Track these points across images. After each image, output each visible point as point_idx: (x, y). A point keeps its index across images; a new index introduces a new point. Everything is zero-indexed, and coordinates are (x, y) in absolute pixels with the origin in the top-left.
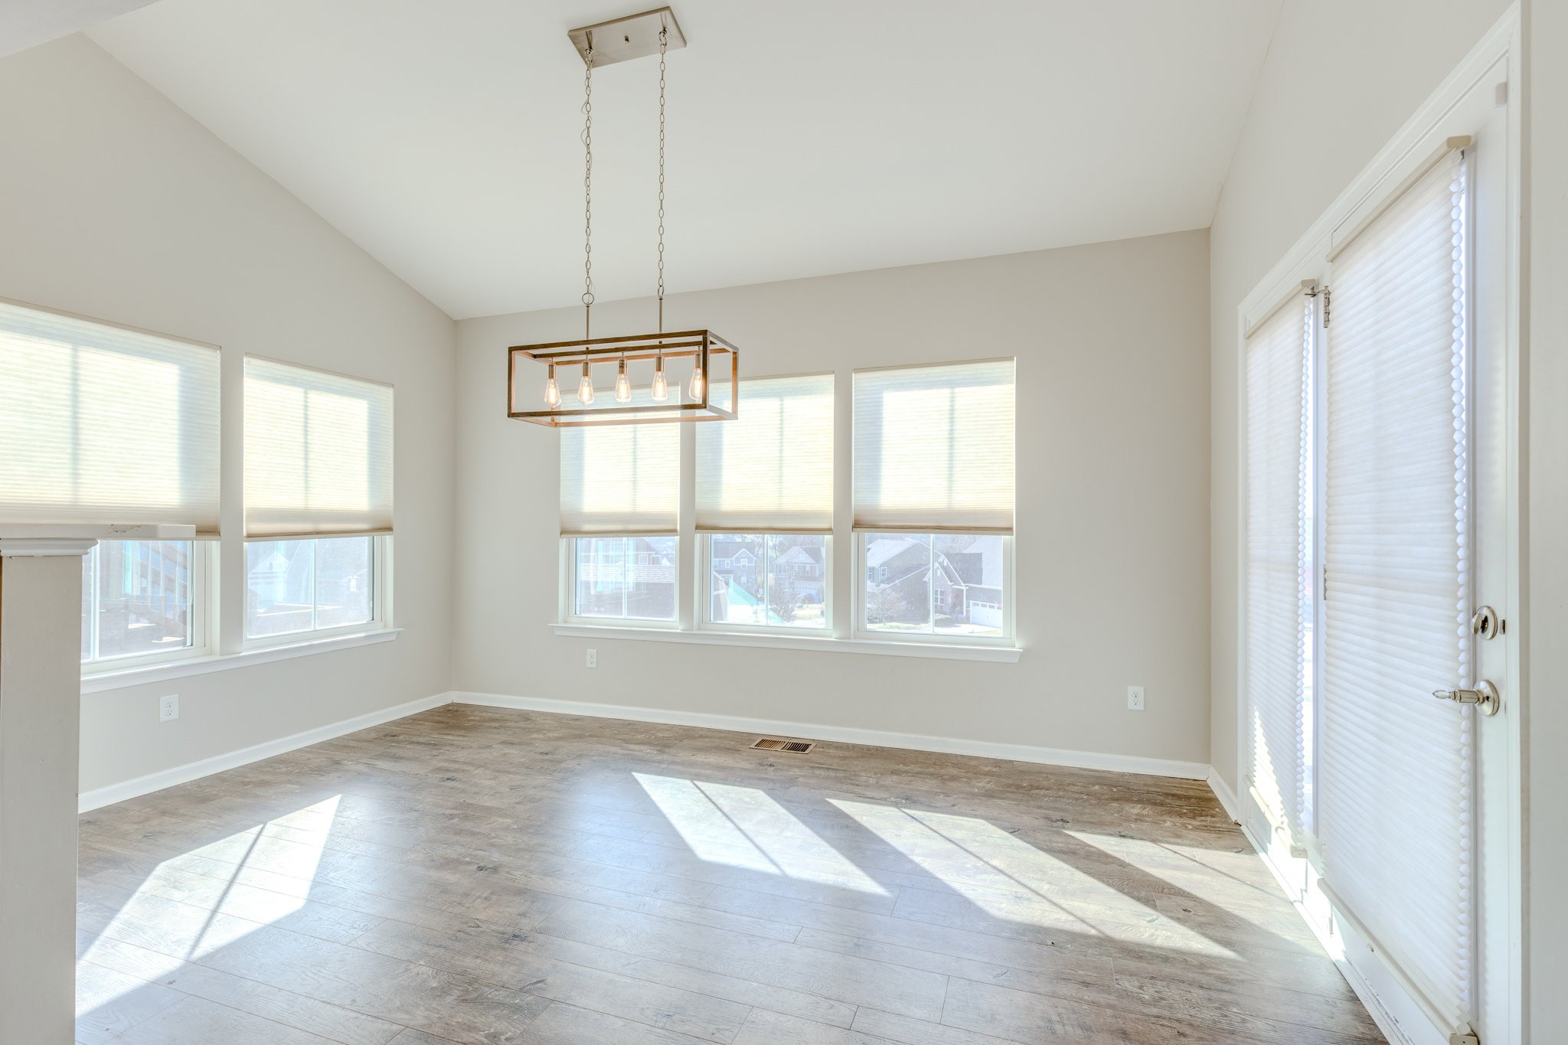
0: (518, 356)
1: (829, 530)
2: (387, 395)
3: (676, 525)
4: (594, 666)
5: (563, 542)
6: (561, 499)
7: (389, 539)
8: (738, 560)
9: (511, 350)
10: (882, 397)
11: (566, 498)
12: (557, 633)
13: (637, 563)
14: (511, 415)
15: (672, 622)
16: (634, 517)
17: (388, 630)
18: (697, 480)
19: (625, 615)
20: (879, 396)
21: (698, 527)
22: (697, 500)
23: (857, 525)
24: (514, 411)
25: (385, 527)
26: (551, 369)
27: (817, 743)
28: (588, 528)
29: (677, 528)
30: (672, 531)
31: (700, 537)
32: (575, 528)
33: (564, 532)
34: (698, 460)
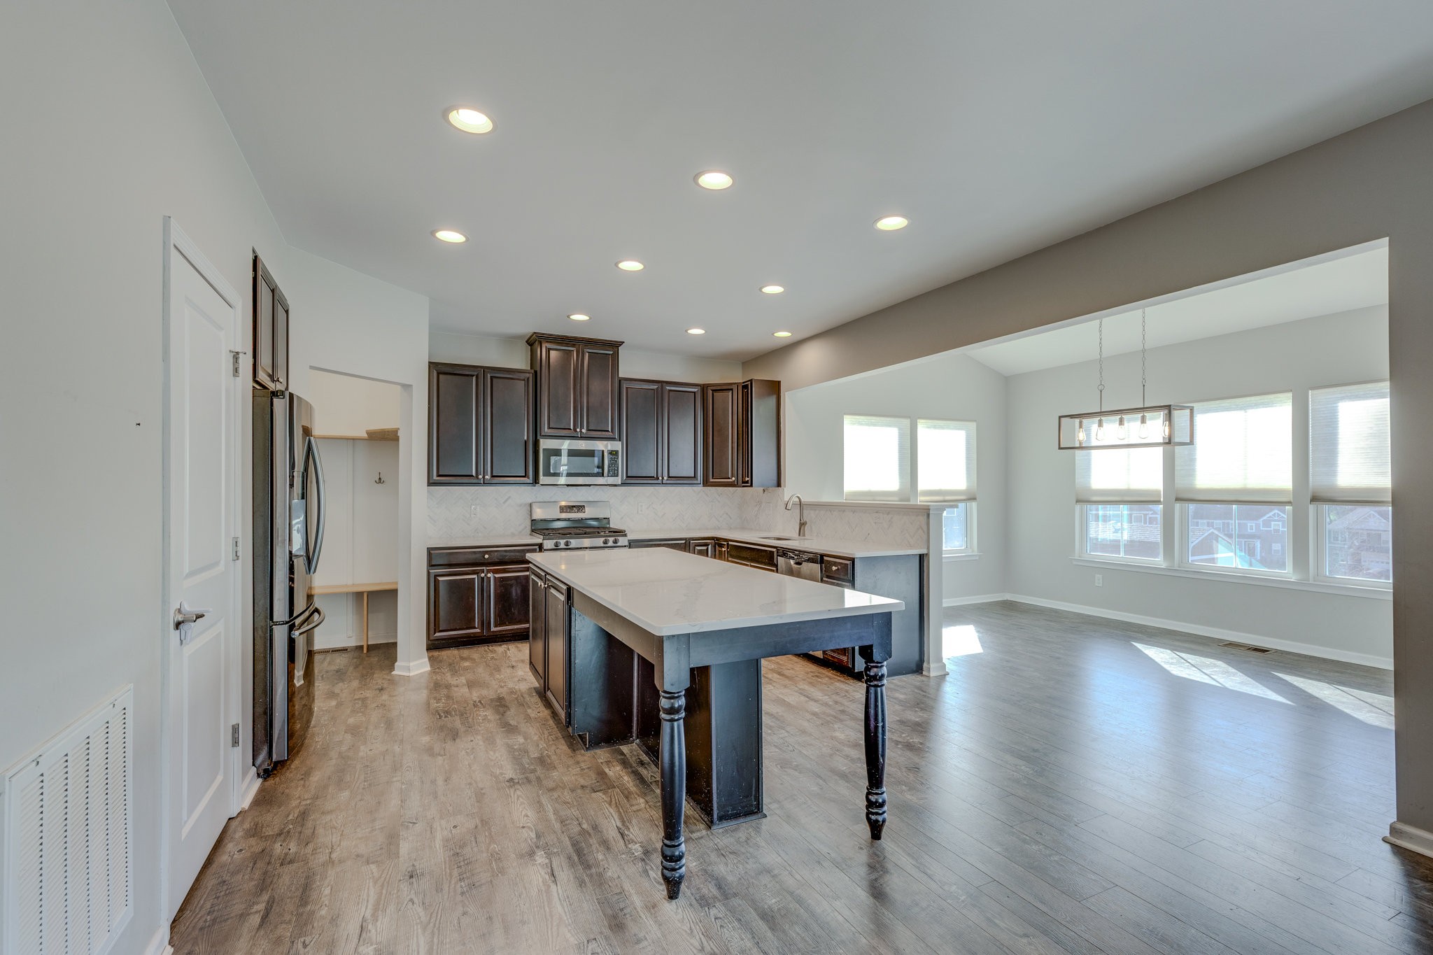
0: (1063, 419)
1: (1289, 503)
2: (973, 426)
3: (1161, 498)
4: (1101, 585)
5: (1078, 507)
6: (1076, 481)
7: (974, 505)
8: (1267, 523)
9: (1060, 417)
10: (1337, 407)
11: (1079, 480)
12: (1075, 563)
13: (1131, 523)
14: (1060, 448)
15: (1159, 561)
16: (1128, 492)
17: (974, 554)
18: (1176, 468)
19: (1122, 555)
20: (1335, 405)
21: (1177, 499)
22: (1176, 481)
23: (1315, 499)
24: (1062, 446)
25: (973, 499)
26: (1081, 422)
27: (1277, 651)
28: (1095, 498)
29: (1162, 500)
30: (1158, 502)
31: (1178, 506)
32: (1086, 499)
33: (1078, 501)
34: (1177, 455)
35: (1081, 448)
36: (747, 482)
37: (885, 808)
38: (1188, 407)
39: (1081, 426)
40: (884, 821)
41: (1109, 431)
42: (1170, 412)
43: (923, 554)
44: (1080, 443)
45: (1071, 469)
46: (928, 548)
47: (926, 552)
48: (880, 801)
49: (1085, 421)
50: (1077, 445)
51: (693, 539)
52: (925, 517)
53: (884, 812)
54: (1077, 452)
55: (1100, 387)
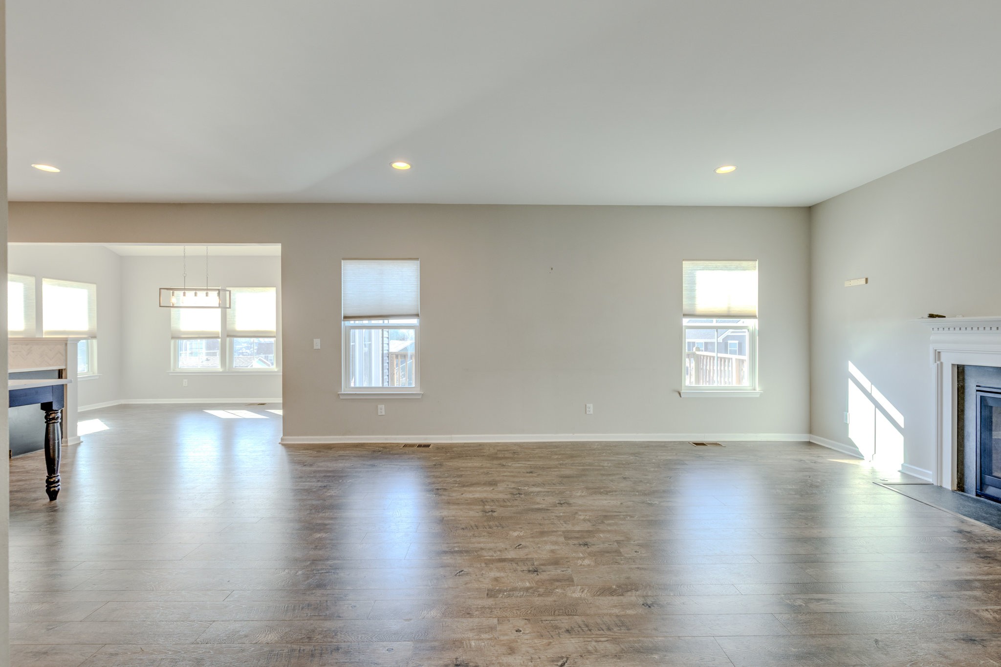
0: (162, 290)
2: (94, 286)
4: (187, 386)
5: (172, 342)
6: (171, 326)
7: (95, 341)
9: (160, 289)
12: (171, 374)
17: (95, 375)
18: (227, 320)
21: (228, 336)
22: (227, 327)
24: (161, 305)
25: (94, 337)
26: (173, 293)
27: (269, 403)
28: (183, 336)
29: (220, 336)
30: (218, 337)
31: (228, 339)
32: (177, 336)
33: (173, 338)
34: (228, 313)
35: (173, 307)
37: (59, 483)
38: (228, 291)
39: (173, 295)
40: (59, 489)
41: (189, 299)
42: (219, 292)
43: (62, 369)
44: (173, 304)
45: (168, 318)
46: (66, 365)
47: (64, 368)
48: (57, 480)
49: (176, 292)
50: (172, 305)
52: (64, 345)
53: (59, 485)
54: (172, 309)
55: (184, 275)
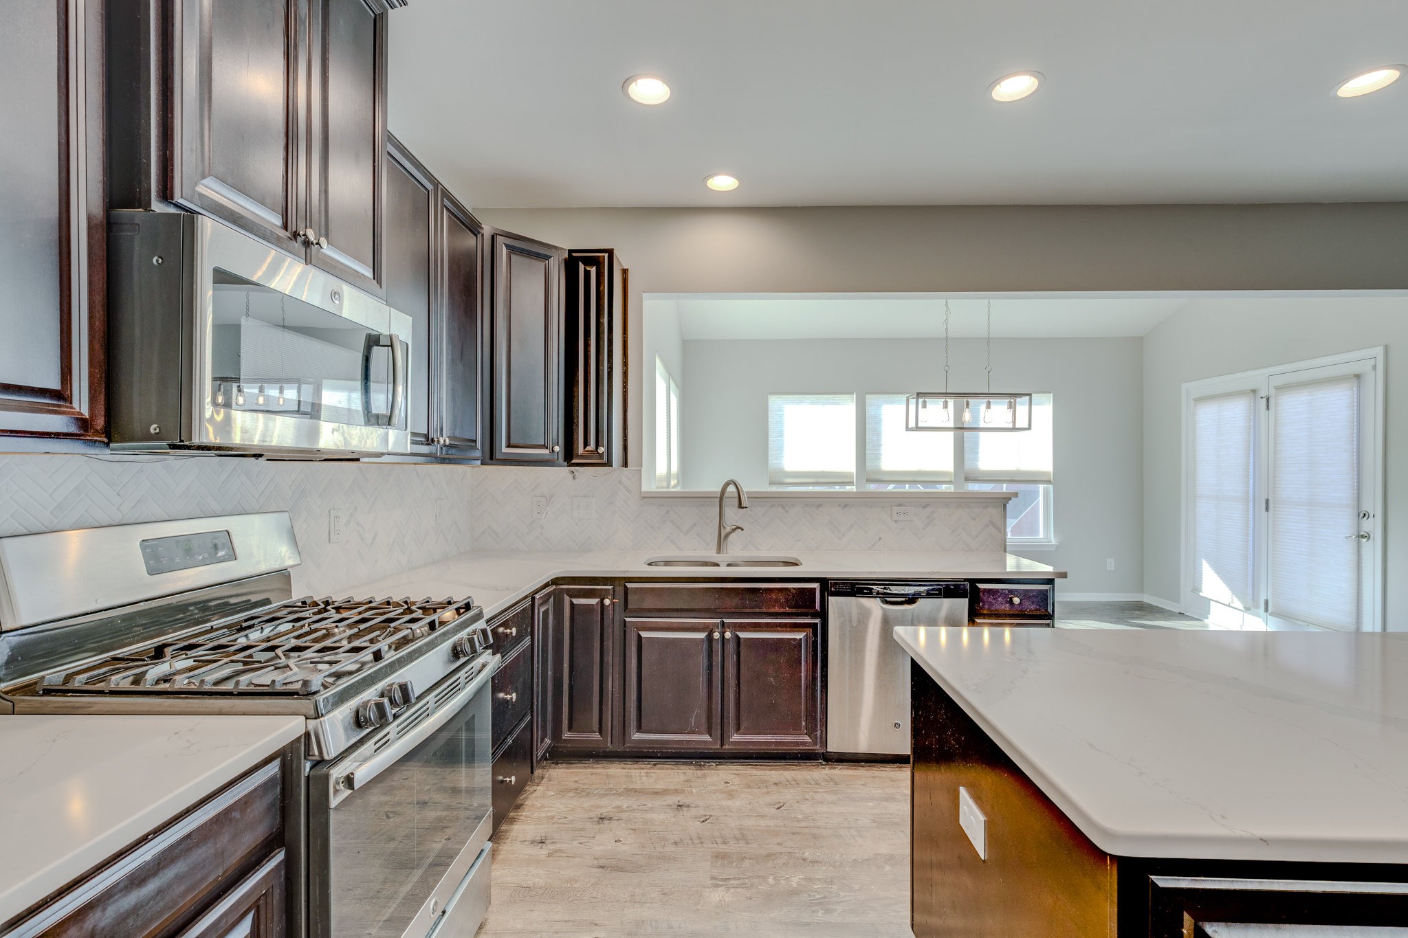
36: (601, 456)
51: (537, 591)
